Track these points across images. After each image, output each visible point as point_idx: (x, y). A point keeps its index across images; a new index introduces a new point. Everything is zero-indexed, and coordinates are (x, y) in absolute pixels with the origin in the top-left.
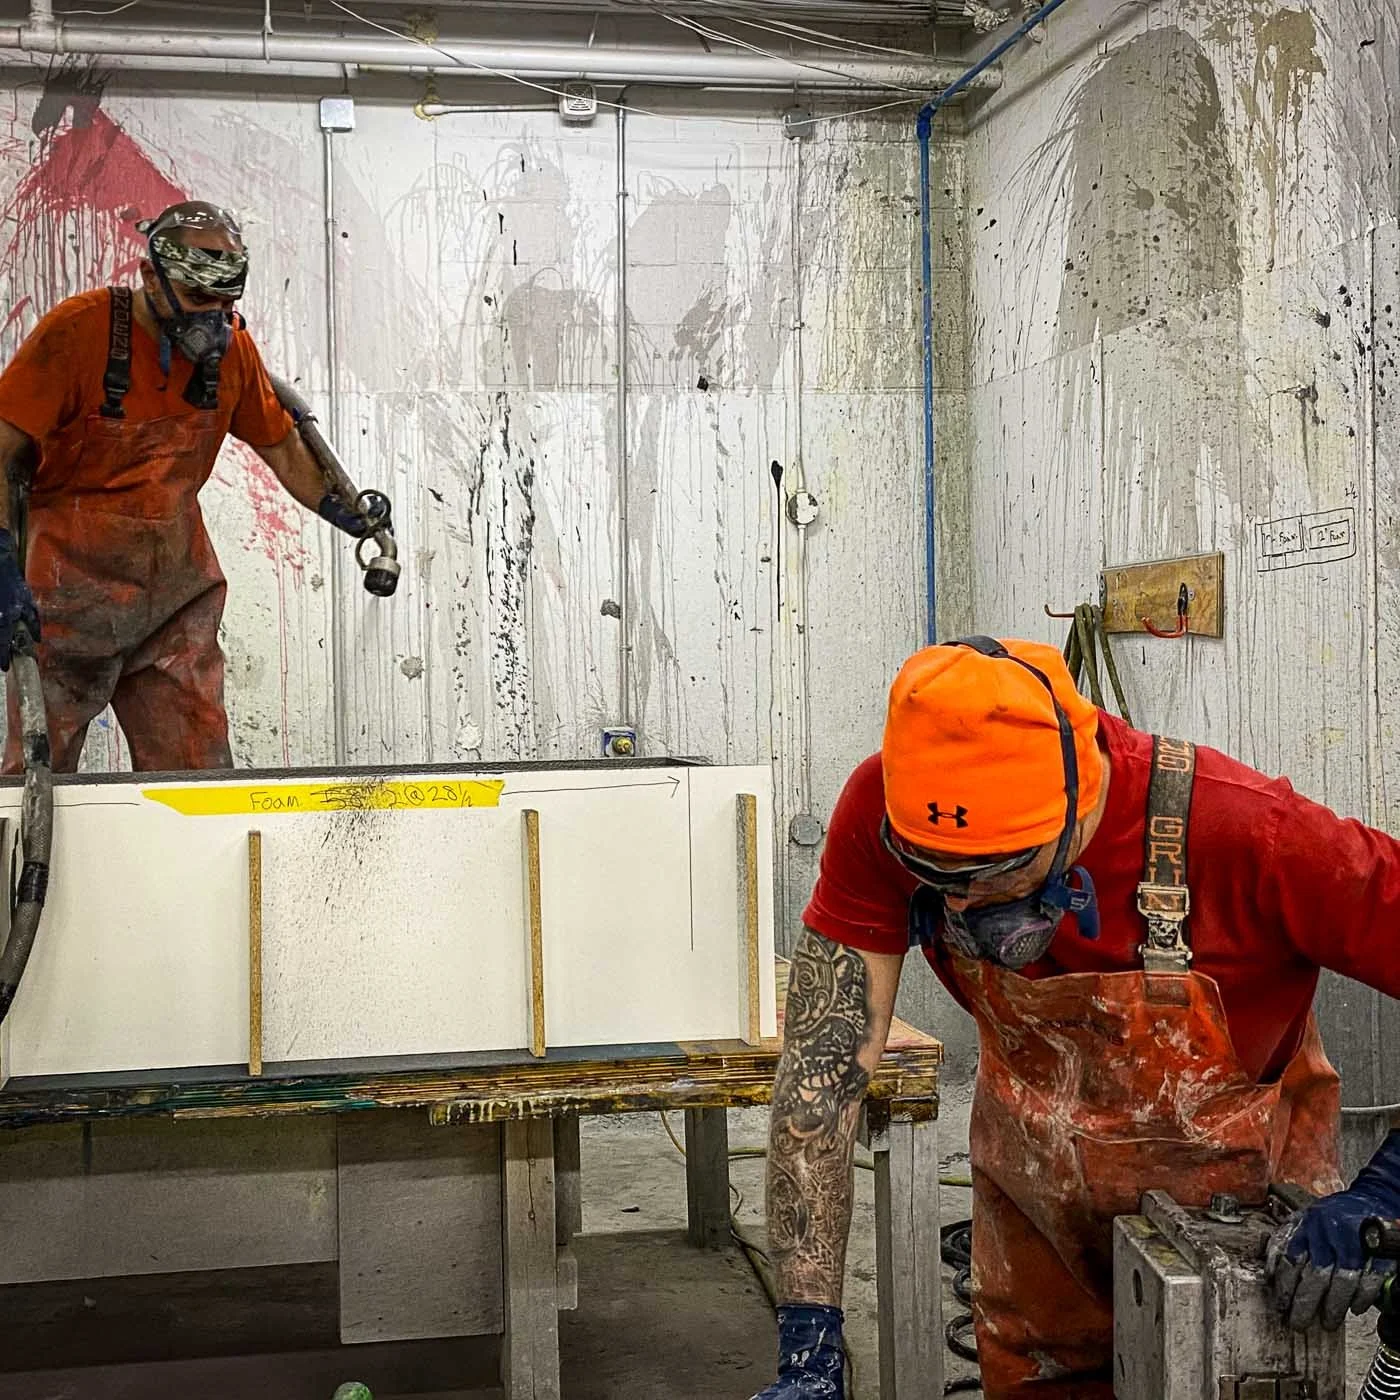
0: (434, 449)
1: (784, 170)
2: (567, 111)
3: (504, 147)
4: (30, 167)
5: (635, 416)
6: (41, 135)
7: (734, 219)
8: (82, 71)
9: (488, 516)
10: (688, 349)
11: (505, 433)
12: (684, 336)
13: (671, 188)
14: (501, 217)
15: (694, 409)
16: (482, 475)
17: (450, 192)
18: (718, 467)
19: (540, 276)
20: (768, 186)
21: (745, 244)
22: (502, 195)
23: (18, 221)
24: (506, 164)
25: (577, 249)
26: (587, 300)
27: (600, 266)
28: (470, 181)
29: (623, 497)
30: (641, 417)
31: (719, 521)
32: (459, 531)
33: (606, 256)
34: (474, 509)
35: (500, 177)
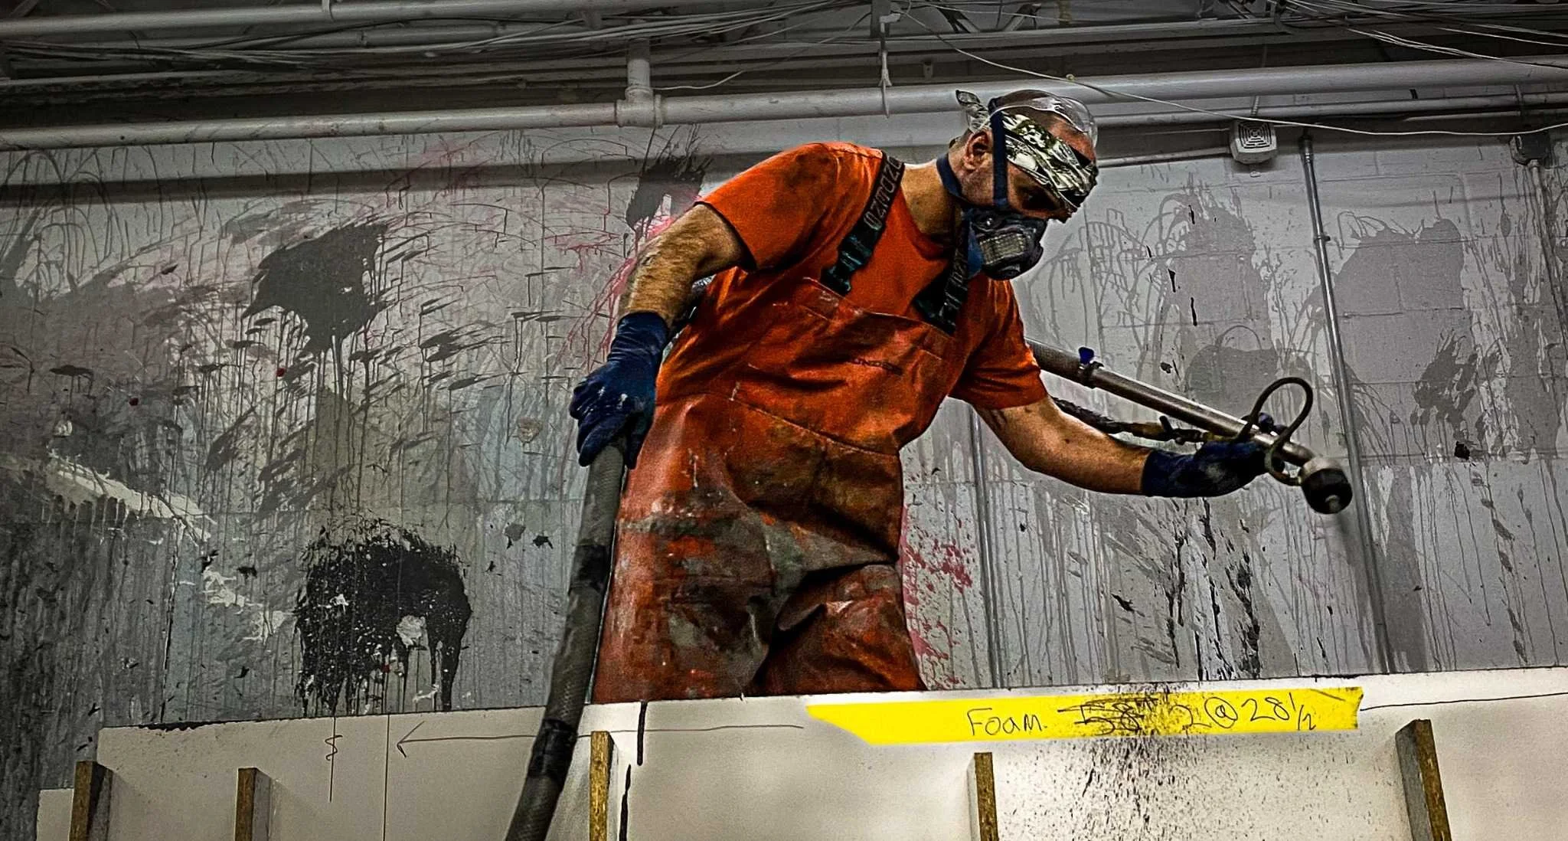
0: (1115, 547)
1: (1522, 200)
2: (1242, 150)
3: (1168, 199)
4: (624, 260)
5: (1376, 494)
6: (636, 227)
7: (1469, 257)
8: (682, 158)
9: (1195, 627)
10: (1435, 410)
11: (1206, 521)
12: (1425, 397)
13: (1382, 228)
14: (1172, 274)
15: (1456, 484)
16: (1182, 575)
17: (1106, 252)
18: (1501, 554)
19: (1229, 335)
20: (1505, 220)
21: (1487, 284)
22: (1171, 250)
23: (611, 317)
24: (1172, 217)
25: (1271, 303)
26: (1293, 359)
27: (1305, 321)
28: (1130, 238)
29: (1377, 597)
30: (1386, 496)
31: (1515, 624)
32: (1159, 648)
33: (1310, 308)
34: (1176, 620)
35: (1165, 232)
